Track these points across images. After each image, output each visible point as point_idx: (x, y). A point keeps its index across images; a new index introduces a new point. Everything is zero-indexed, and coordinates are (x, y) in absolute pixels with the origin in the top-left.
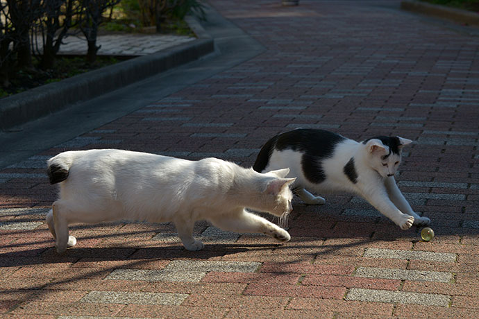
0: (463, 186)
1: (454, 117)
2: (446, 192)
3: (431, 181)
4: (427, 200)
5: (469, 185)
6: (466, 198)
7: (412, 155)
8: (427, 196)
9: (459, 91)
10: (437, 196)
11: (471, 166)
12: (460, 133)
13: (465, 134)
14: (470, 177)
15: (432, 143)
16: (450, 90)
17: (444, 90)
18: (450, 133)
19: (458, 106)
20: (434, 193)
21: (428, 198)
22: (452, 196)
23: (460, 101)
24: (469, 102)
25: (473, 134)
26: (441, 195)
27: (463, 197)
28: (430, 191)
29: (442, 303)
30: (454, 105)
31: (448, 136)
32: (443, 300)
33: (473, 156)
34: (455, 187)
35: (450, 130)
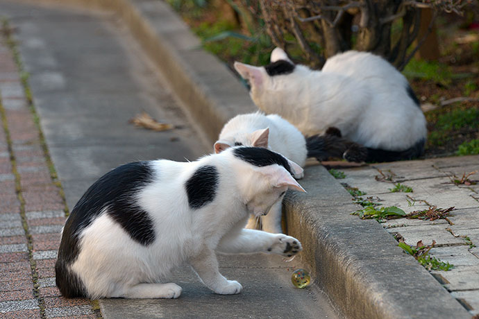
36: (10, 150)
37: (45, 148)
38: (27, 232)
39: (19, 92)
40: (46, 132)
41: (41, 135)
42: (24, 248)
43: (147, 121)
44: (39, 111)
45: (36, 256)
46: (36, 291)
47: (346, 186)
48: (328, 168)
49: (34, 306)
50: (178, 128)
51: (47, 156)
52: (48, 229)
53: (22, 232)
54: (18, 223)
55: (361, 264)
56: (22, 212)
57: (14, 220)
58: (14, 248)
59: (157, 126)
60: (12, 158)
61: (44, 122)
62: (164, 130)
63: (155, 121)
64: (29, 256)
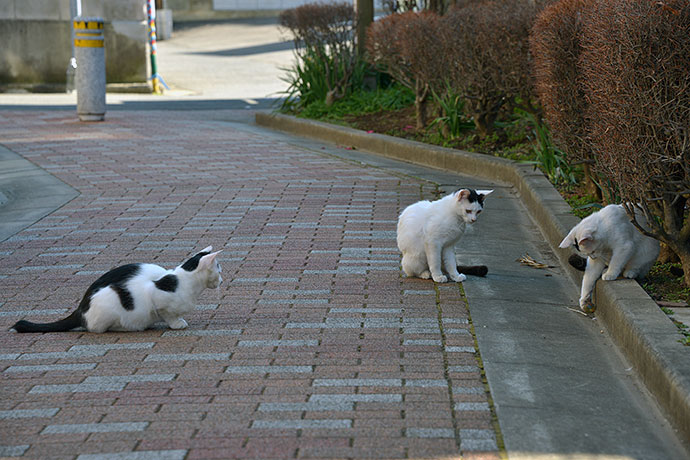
0: (397, 383)
1: (366, 287)
2: (377, 392)
3: (356, 377)
4: (355, 403)
5: (404, 382)
6: (404, 399)
7: (322, 344)
8: (355, 398)
9: (365, 251)
10: (367, 398)
11: (402, 356)
12: (378, 311)
13: (385, 311)
14: (402, 370)
15: (345, 325)
16: (352, 249)
17: (344, 249)
18: (365, 311)
19: (368, 272)
20: (362, 393)
21: (356, 400)
22: (385, 397)
23: (369, 265)
24: (381, 265)
25: (395, 311)
26: (372, 397)
27: (399, 397)
28: (356, 391)
30: (362, 271)
31: (364, 315)
33: (401, 342)
34: (387, 384)
35: (364, 306)
38: (442, 332)
42: (440, 343)
43: (529, 261)
45: (447, 349)
46: (446, 374)
47: (673, 320)
48: (661, 306)
49: (444, 384)
50: (551, 267)
52: (457, 331)
53: (439, 331)
54: (437, 325)
55: (682, 378)
56: (439, 318)
57: (433, 323)
58: (433, 342)
59: (537, 264)
62: (541, 267)
64: (443, 349)
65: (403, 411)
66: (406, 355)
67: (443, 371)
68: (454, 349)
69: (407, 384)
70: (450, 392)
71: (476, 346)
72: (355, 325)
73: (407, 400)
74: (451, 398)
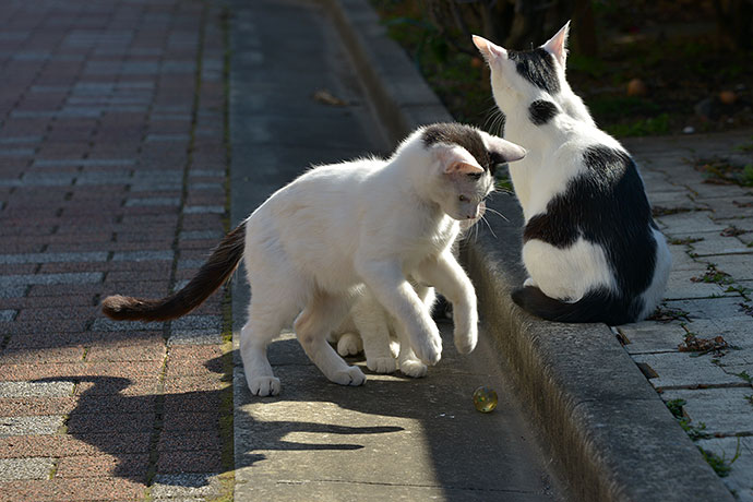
0: (100, 257)
1: (95, 132)
2: (68, 270)
3: (42, 251)
4: (30, 286)
5: (111, 254)
6: (104, 279)
7: (8, 208)
8: (31, 279)
9: (107, 87)
10: (50, 279)
11: (119, 220)
12: (102, 162)
13: (112, 163)
14: (114, 240)
15: (48, 182)
16: (90, 86)
17: (79, 86)
18: (86, 163)
19: (104, 114)
20: (45, 273)
21: (31, 282)
22: (77, 276)
23: (107, 105)
24: (124, 105)
25: (126, 162)
26: (58, 277)
27: (98, 276)
28: (38, 270)
29: (37, 474)
30: (94, 113)
31: (81, 168)
32: (40, 467)
33: (124, 202)
34: (86, 259)
35: (85, 157)
36: (194, 114)
37: (226, 114)
38: (185, 187)
39: (219, 66)
40: (232, 101)
41: (226, 104)
42: (177, 202)
43: (326, 96)
44: (232, 83)
45: (187, 210)
46: (176, 243)
49: (168, 256)
50: (354, 104)
51: (226, 122)
52: (205, 186)
53: (180, 187)
54: (179, 180)
56: (186, 170)
57: (176, 176)
58: (168, 202)
59: (335, 101)
60: (194, 122)
61: (233, 93)
62: (340, 105)
63: (334, 96)
64: (180, 209)
65: (98, 295)
66: (125, 220)
67: (171, 239)
68: (195, 209)
69: (115, 258)
70: (174, 267)
71: (227, 204)
72: (64, 182)
73: (108, 280)
74: (173, 275)
